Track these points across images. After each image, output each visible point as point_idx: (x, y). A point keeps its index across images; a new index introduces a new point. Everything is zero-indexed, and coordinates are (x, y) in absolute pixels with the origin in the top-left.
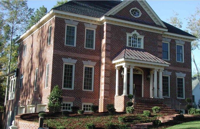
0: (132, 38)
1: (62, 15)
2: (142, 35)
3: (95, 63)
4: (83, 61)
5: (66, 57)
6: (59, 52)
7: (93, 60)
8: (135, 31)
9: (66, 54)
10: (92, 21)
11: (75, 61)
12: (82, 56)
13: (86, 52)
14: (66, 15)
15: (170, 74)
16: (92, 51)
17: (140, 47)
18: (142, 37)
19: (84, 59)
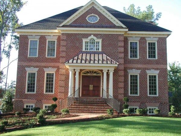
0: (89, 43)
1: (24, 32)
2: (100, 38)
3: (55, 69)
4: (44, 69)
5: (29, 66)
6: (23, 63)
7: (53, 67)
8: (92, 36)
9: (29, 64)
10: (52, 33)
11: (37, 69)
12: (43, 64)
13: (47, 60)
14: (28, 32)
15: (139, 72)
16: (53, 59)
17: (98, 50)
18: (100, 41)
19: (45, 67)
